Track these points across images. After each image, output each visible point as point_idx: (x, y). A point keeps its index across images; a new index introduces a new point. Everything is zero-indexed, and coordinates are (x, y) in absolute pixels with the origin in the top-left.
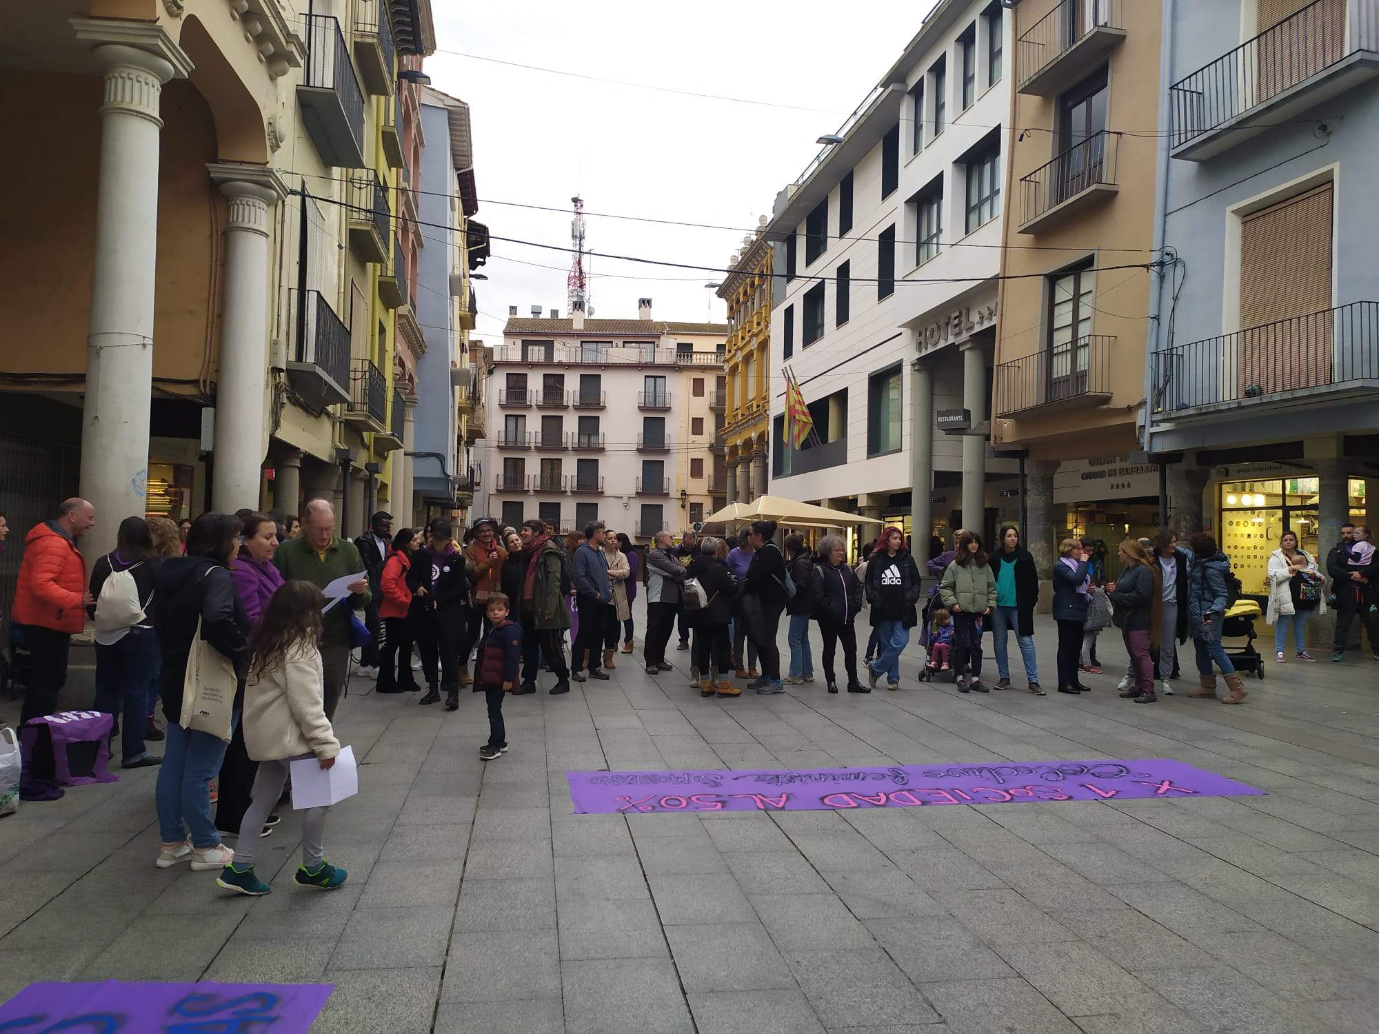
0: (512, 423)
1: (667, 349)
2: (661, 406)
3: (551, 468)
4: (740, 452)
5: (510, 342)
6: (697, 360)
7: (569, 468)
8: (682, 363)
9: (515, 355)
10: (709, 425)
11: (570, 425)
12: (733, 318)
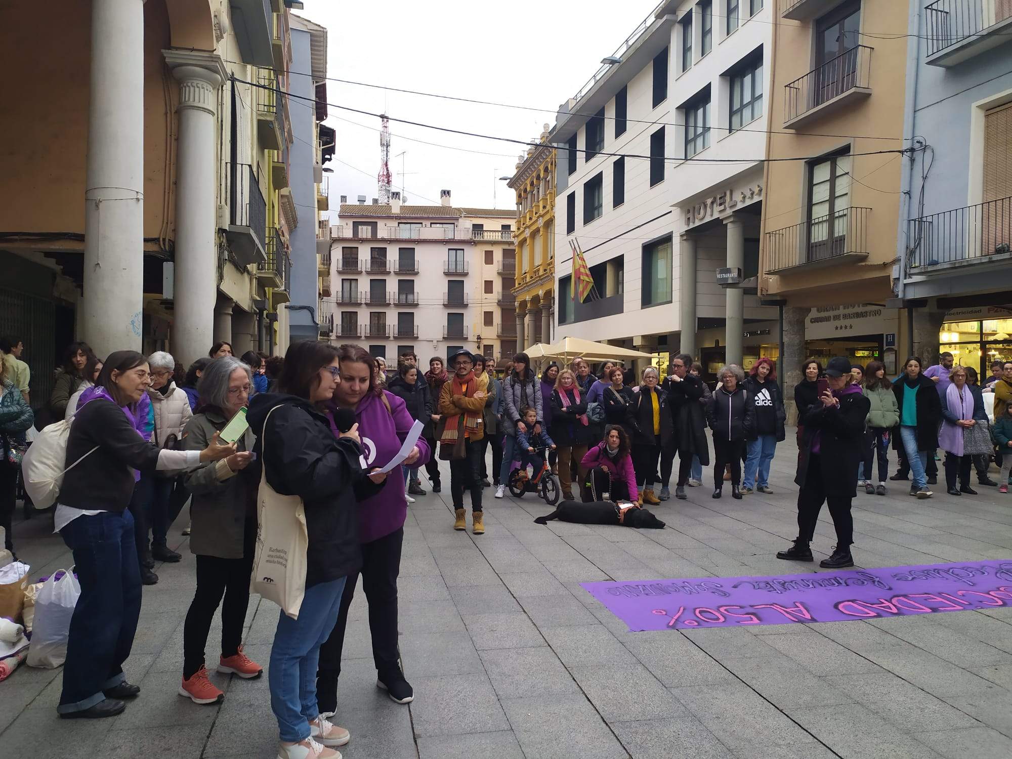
0: (347, 285)
1: (464, 228)
2: (461, 271)
3: (378, 320)
4: (529, 305)
5: (343, 222)
6: (487, 237)
7: (392, 319)
8: (476, 239)
9: (348, 233)
10: (498, 286)
11: (392, 286)
12: (521, 204)
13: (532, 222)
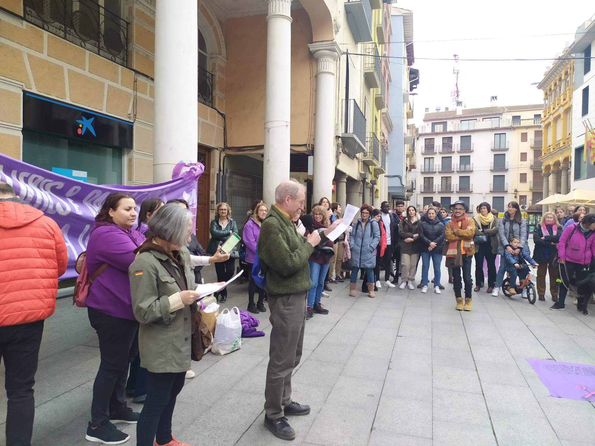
0: (427, 161)
1: (506, 120)
2: (503, 148)
3: (446, 181)
4: (552, 168)
5: (425, 124)
6: (523, 124)
7: (455, 181)
8: (515, 126)
9: (429, 130)
10: (530, 156)
11: (456, 160)
12: (547, 99)
13: (555, 110)
